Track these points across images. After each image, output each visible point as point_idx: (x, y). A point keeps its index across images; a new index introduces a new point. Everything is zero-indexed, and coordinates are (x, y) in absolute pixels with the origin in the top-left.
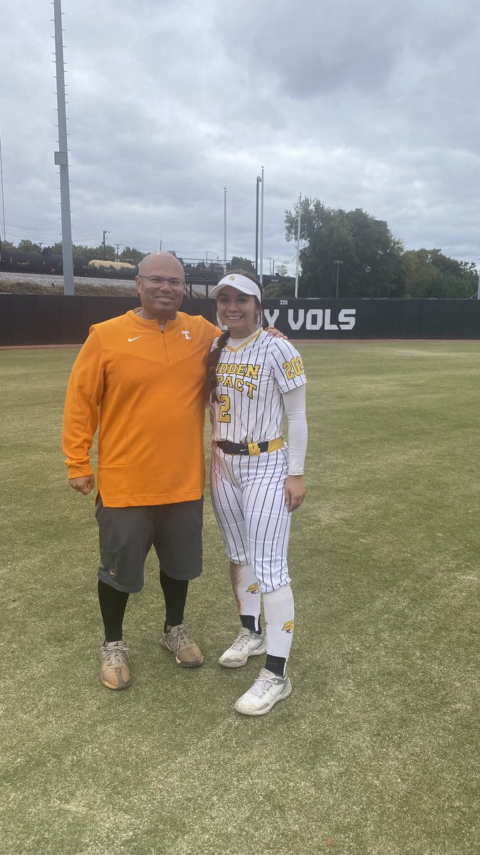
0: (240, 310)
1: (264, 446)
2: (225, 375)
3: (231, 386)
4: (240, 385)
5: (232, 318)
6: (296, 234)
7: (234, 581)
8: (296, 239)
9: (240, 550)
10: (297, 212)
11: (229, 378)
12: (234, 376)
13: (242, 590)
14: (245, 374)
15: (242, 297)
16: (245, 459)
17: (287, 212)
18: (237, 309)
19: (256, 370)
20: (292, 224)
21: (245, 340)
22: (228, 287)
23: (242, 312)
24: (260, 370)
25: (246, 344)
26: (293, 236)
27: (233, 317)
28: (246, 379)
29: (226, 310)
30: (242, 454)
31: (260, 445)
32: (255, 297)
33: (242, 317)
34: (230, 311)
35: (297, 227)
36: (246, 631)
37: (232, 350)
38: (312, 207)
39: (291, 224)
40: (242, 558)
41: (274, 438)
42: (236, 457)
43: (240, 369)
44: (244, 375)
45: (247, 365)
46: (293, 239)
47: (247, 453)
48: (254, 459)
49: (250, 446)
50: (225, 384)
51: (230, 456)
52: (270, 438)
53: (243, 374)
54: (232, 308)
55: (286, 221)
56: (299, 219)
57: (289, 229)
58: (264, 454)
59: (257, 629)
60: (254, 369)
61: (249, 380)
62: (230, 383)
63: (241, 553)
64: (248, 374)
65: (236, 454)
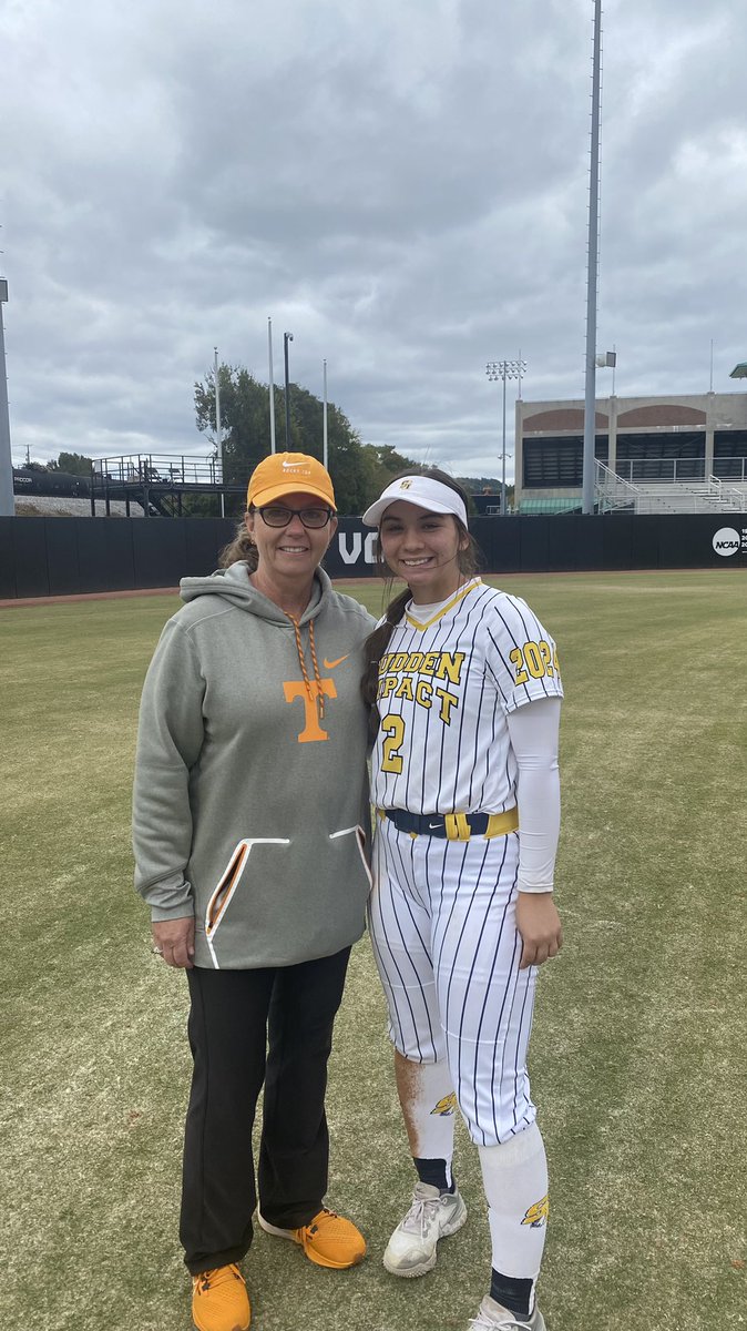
0: (428, 547)
1: (478, 823)
2: (401, 675)
3: (409, 696)
4: (425, 695)
5: (412, 563)
6: (213, 419)
7: (406, 1093)
8: (214, 427)
9: (424, 1033)
10: (211, 386)
11: (407, 681)
12: (415, 676)
13: (421, 1112)
14: (435, 672)
15: (429, 520)
16: (438, 845)
17: (197, 386)
18: (421, 546)
19: (457, 663)
20: (205, 405)
21: (443, 605)
22: (399, 503)
23: (431, 550)
24: (465, 665)
25: (444, 612)
26: (209, 422)
27: (414, 560)
28: (437, 683)
29: (398, 549)
30: (432, 833)
31: (471, 819)
32: (455, 516)
33: (430, 559)
34: (406, 551)
35: (213, 409)
36: (431, 1191)
37: (418, 626)
38: (234, 379)
39: (205, 403)
40: (427, 1050)
41: (501, 809)
42: (422, 840)
43: (427, 662)
44: (434, 676)
45: (441, 653)
46: (209, 427)
47: (441, 833)
48: (457, 848)
49: (449, 820)
50: (399, 694)
51: (408, 837)
52: (493, 808)
53: (431, 672)
54: (412, 543)
55: (198, 399)
56: (217, 397)
57: (200, 411)
58: (479, 839)
59: (449, 1185)
60: (453, 661)
61: (443, 684)
62: (408, 691)
63: (425, 1041)
64: (440, 674)
65: (419, 832)
